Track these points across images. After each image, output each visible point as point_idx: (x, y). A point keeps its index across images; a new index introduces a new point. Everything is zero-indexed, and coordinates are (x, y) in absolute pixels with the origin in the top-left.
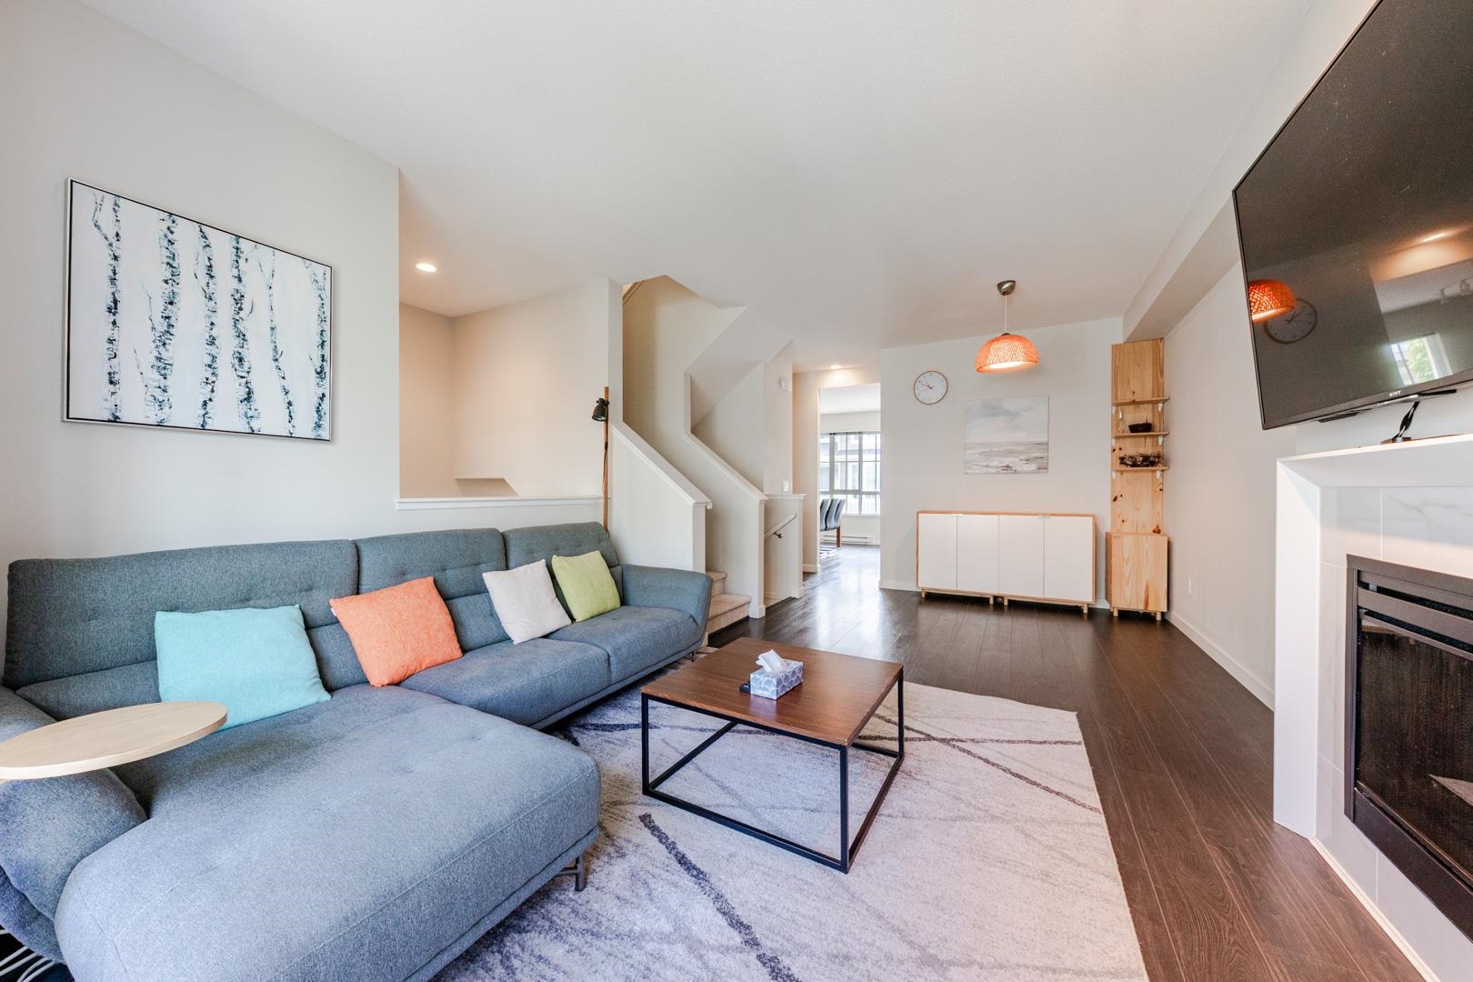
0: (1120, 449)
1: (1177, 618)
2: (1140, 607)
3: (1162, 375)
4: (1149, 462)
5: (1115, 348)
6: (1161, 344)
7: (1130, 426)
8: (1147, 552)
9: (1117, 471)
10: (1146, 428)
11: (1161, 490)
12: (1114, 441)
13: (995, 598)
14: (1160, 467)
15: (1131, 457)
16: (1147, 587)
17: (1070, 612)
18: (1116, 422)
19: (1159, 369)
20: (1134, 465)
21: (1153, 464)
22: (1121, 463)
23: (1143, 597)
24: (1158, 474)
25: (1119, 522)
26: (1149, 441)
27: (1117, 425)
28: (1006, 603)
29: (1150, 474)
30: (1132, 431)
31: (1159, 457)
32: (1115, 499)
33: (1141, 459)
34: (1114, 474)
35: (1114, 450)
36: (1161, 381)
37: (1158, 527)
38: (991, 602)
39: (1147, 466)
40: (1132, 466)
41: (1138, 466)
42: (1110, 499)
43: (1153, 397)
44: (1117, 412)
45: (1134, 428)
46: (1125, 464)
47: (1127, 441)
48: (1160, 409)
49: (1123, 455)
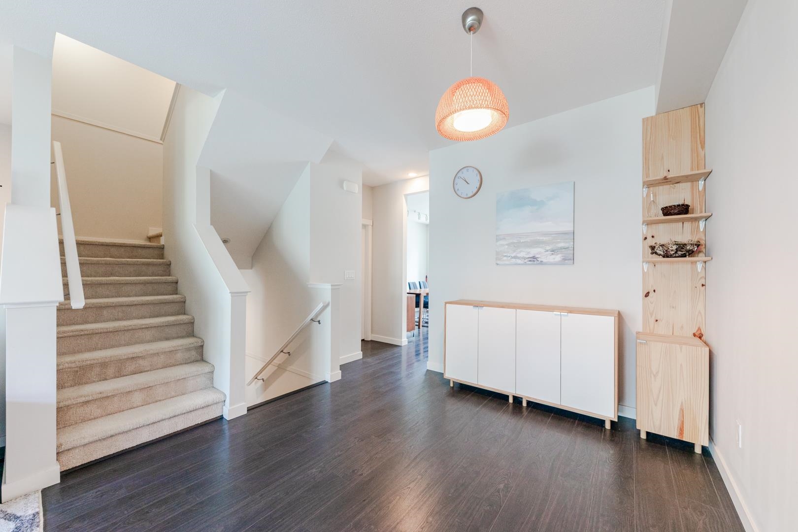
0: (653, 237)
1: (719, 456)
2: (674, 435)
3: (703, 147)
4: (685, 251)
5: (645, 121)
6: (701, 110)
7: (663, 209)
8: (681, 365)
9: (648, 262)
10: (684, 209)
11: (703, 285)
12: (645, 228)
13: (515, 398)
14: (701, 257)
15: (662, 246)
16: (682, 410)
17: (591, 424)
18: (648, 205)
19: (699, 139)
20: (666, 255)
21: (691, 253)
22: (652, 253)
23: (676, 423)
24: (700, 266)
25: (652, 320)
26: (687, 225)
27: (649, 210)
28: (524, 404)
29: (689, 266)
30: (665, 214)
31: (698, 246)
32: (647, 295)
33: (675, 247)
34: (646, 266)
35: (646, 238)
36: (702, 153)
37: (699, 329)
38: (511, 400)
39: (684, 256)
40: (664, 257)
41: (671, 256)
42: (641, 294)
43: (692, 169)
44: (648, 195)
45: (667, 211)
46: (656, 253)
47: (661, 226)
48: (701, 188)
49: (653, 244)
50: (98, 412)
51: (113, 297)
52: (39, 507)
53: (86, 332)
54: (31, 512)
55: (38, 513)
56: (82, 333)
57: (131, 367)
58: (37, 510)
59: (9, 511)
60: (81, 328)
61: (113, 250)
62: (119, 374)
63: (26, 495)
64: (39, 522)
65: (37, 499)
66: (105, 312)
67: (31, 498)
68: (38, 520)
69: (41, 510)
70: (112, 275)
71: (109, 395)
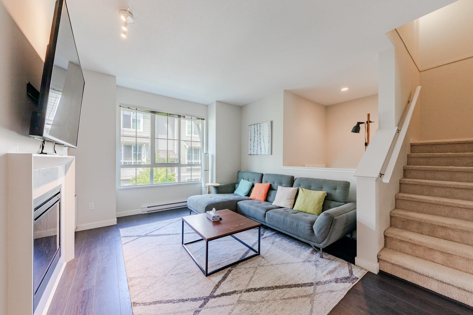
50: (410, 251)
51: (447, 180)
52: (360, 277)
53: (415, 200)
54: (356, 276)
55: (358, 278)
56: (413, 200)
57: (442, 233)
58: (359, 277)
59: (353, 270)
60: (413, 197)
61: (458, 147)
62: (432, 234)
63: (362, 268)
64: (354, 282)
65: (363, 273)
66: (435, 190)
67: (362, 271)
68: (355, 281)
69: (360, 278)
70: (452, 165)
71: (415, 243)
